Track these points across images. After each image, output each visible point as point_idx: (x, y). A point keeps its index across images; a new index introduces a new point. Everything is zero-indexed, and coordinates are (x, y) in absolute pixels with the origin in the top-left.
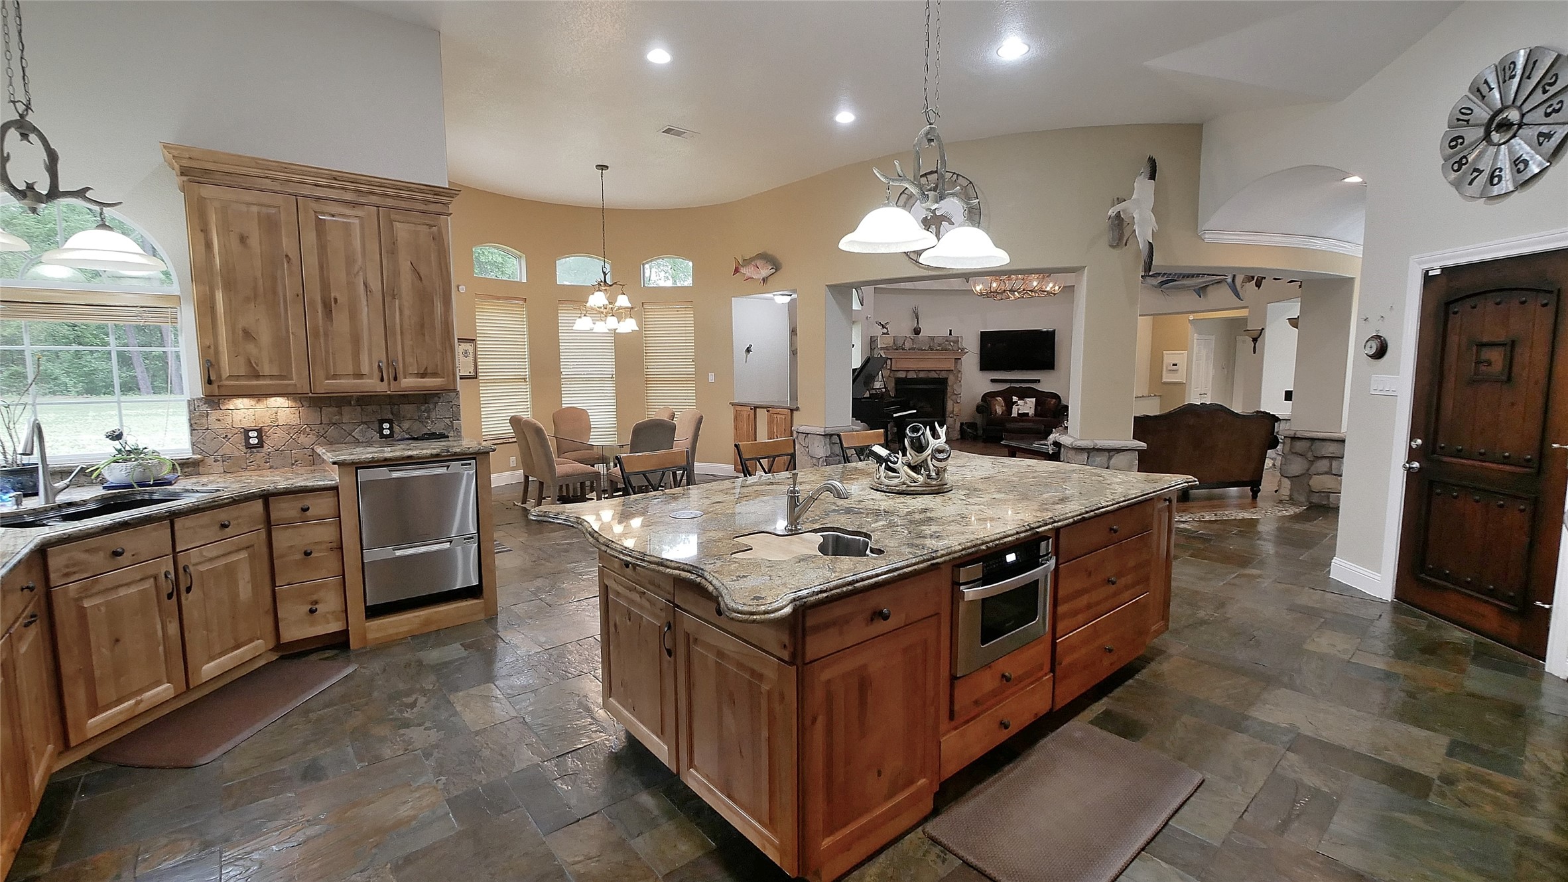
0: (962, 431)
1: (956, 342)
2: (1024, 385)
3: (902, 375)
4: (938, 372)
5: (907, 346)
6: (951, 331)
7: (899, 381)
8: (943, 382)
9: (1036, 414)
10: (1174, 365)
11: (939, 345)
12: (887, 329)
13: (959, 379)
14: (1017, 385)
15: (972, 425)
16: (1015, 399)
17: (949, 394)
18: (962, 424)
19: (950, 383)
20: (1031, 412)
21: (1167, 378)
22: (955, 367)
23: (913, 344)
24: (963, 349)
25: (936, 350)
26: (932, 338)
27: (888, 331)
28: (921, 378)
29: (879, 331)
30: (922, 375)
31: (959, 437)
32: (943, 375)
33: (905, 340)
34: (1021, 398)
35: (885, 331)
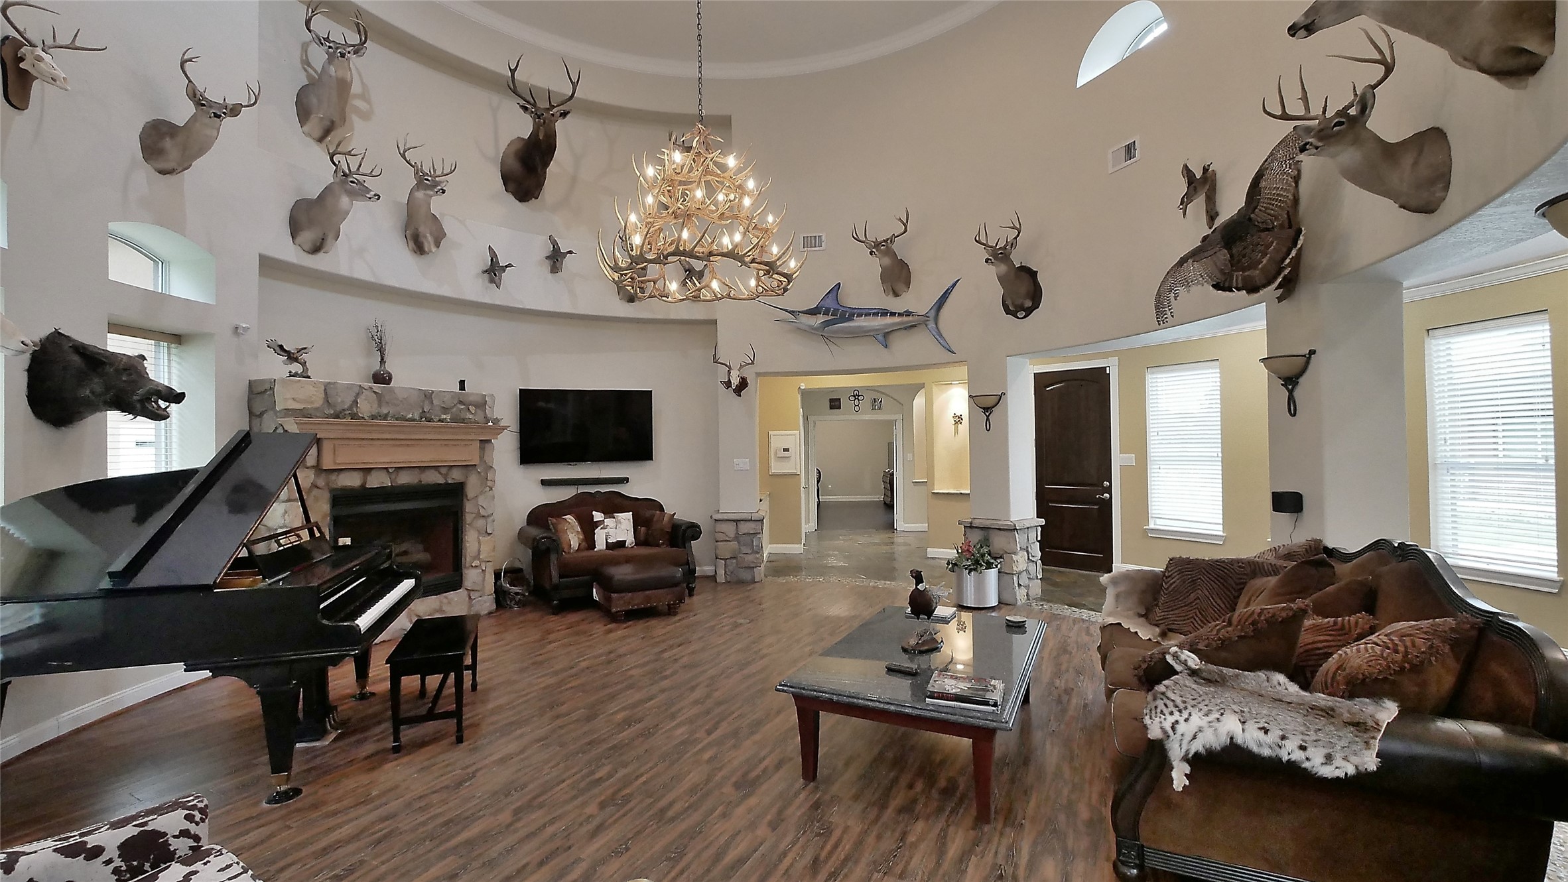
0: (500, 596)
1: (482, 404)
2: (604, 489)
3: (352, 481)
4: (444, 471)
5: (366, 407)
6: (462, 383)
7: (340, 498)
8: (456, 492)
9: (638, 542)
10: (785, 450)
11: (445, 410)
12: (304, 364)
13: (489, 483)
14: (592, 489)
15: (514, 574)
16: (598, 516)
17: (468, 518)
18: (497, 575)
19: (471, 491)
20: (630, 539)
21: (776, 468)
22: (482, 458)
23: (380, 406)
24: (496, 421)
25: (440, 421)
26: (428, 396)
27: (305, 369)
28: (402, 486)
29: (276, 368)
30: (404, 479)
31: (494, 607)
32: (456, 476)
33: (358, 395)
34: (609, 512)
35: (296, 368)
